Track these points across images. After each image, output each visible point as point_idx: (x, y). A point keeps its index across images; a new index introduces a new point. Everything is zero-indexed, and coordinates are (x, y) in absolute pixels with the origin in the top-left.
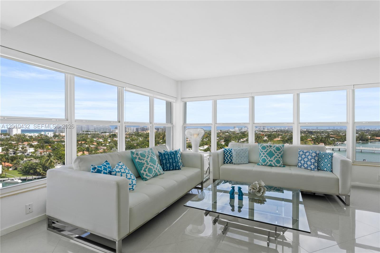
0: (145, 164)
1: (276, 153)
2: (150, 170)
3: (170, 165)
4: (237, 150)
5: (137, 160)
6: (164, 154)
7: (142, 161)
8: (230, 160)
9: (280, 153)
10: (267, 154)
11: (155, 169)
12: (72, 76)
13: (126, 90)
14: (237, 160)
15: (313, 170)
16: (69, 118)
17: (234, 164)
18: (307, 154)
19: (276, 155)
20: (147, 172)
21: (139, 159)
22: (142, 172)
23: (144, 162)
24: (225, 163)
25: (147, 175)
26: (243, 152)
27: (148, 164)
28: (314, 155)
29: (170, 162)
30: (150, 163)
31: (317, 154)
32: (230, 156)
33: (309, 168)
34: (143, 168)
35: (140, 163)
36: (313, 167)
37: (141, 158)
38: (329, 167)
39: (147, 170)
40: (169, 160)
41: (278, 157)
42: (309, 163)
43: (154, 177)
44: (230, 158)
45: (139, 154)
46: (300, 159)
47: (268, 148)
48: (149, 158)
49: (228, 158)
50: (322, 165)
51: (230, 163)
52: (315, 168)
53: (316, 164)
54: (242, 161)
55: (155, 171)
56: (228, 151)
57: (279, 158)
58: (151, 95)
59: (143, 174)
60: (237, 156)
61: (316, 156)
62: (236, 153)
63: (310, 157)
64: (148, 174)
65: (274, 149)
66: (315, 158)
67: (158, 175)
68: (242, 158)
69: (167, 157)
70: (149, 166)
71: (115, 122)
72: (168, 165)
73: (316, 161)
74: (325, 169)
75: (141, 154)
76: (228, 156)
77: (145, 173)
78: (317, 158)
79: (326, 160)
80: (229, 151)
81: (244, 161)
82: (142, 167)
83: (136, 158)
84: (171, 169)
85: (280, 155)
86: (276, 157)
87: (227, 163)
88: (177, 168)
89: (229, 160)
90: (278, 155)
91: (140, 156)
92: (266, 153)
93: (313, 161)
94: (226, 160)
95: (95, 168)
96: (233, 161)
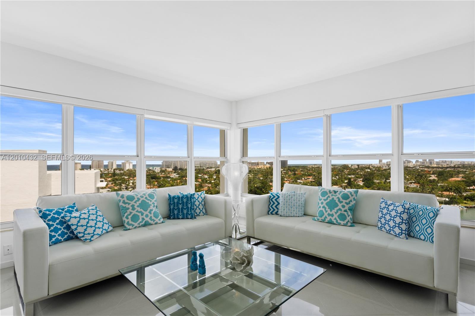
0: (130, 209)
1: (341, 202)
2: (135, 218)
3: (179, 212)
4: (286, 196)
5: (121, 204)
7: (127, 206)
8: (276, 210)
9: (347, 204)
10: (327, 204)
11: (144, 216)
14: (284, 210)
15: (398, 236)
16: (65, 153)
17: (281, 216)
18: (391, 208)
19: (340, 206)
20: (130, 220)
21: (124, 202)
22: (124, 219)
23: (130, 206)
24: (269, 214)
25: (128, 223)
26: (296, 199)
27: (134, 209)
28: (400, 209)
29: (178, 208)
30: (138, 209)
31: (405, 209)
32: (276, 203)
33: (392, 232)
34: (126, 215)
35: (123, 207)
36: (397, 231)
37: (127, 201)
38: (429, 234)
39: (130, 217)
40: (177, 206)
41: (343, 209)
42: (392, 224)
43: (142, 226)
44: (276, 207)
45: (125, 196)
46: (380, 215)
47: (330, 195)
48: (139, 202)
49: (274, 206)
50: (417, 228)
51: (275, 214)
52: (402, 233)
53: (404, 227)
54: (291, 213)
55: (145, 219)
56: (274, 197)
57: (345, 211)
59: (124, 222)
60: (284, 204)
61: (404, 212)
62: (284, 199)
63: (393, 213)
64: (131, 223)
65: (340, 196)
66: (402, 215)
68: (291, 207)
69: (176, 201)
70: (134, 212)
72: (176, 212)
73: (404, 221)
74: (422, 237)
75: (128, 197)
76: (274, 203)
77: (126, 221)
78: (405, 216)
79: (424, 221)
80: (277, 197)
81: (295, 213)
82: (125, 213)
83: (120, 201)
84: (181, 217)
85: (348, 206)
86: (340, 209)
87: (273, 214)
88: (189, 217)
89: (274, 210)
90: (343, 206)
91: (125, 199)
92: (325, 202)
93: (398, 220)
94: (270, 210)
95: (40, 212)
96: (279, 213)
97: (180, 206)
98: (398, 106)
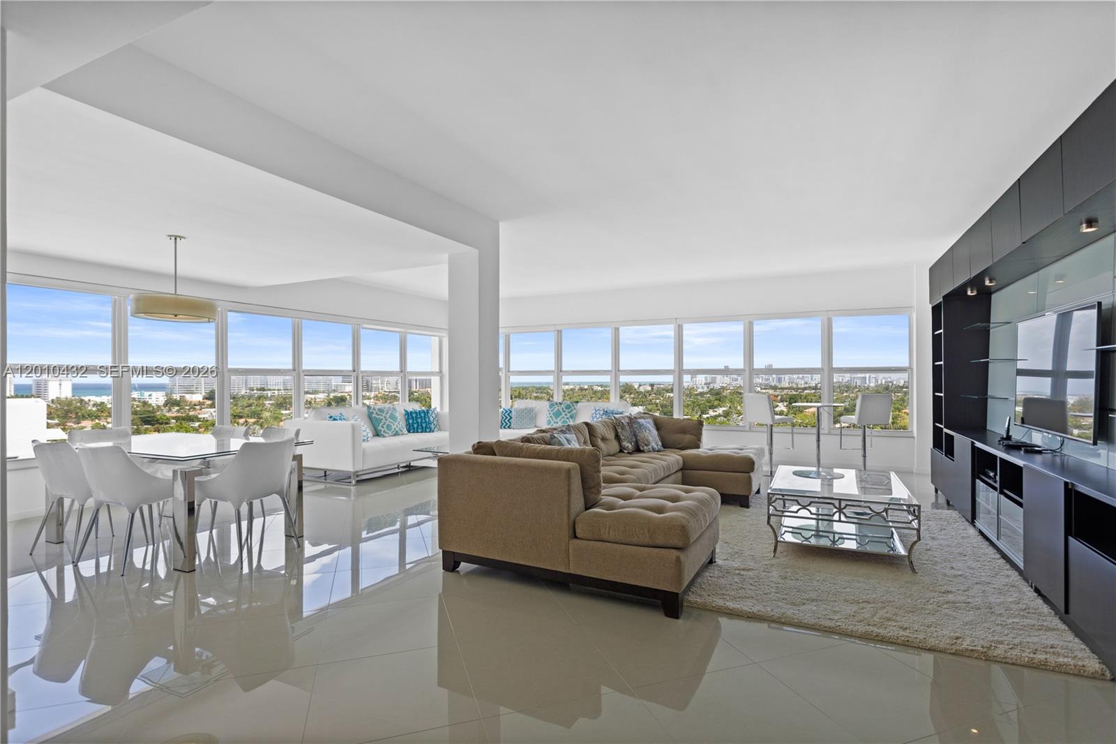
0: (383, 420)
1: (564, 411)
2: (389, 427)
3: (418, 425)
4: (518, 410)
5: (374, 415)
6: (411, 412)
7: (380, 416)
8: (509, 424)
9: (569, 412)
11: (395, 426)
12: (300, 320)
13: (363, 328)
16: (296, 368)
17: (513, 429)
19: (563, 414)
20: (385, 429)
21: (377, 414)
22: (379, 428)
23: (382, 417)
24: (502, 429)
25: (384, 432)
26: (527, 412)
27: (386, 420)
28: (602, 412)
29: (418, 422)
30: (389, 420)
32: (509, 418)
34: (381, 424)
35: (377, 418)
37: (379, 413)
39: (385, 426)
40: (416, 420)
41: (566, 417)
43: (394, 435)
44: (508, 421)
45: (376, 409)
47: (556, 406)
48: (389, 415)
49: (506, 421)
51: (509, 427)
54: (523, 425)
55: (395, 429)
56: (507, 412)
57: (568, 418)
58: (402, 330)
59: (381, 430)
60: (517, 418)
62: (517, 413)
64: (386, 431)
65: (564, 407)
67: (399, 435)
68: (523, 420)
69: (414, 415)
70: (387, 423)
71: (350, 371)
72: (415, 426)
75: (379, 409)
76: (507, 418)
77: (383, 430)
80: (509, 412)
81: (526, 425)
83: (373, 413)
84: (420, 431)
86: (564, 417)
87: (505, 428)
88: (428, 430)
89: (507, 424)
90: (566, 415)
91: (377, 411)
92: (552, 413)
94: (503, 424)
95: (331, 417)
96: (512, 425)
97: (419, 420)
98: (615, 328)
